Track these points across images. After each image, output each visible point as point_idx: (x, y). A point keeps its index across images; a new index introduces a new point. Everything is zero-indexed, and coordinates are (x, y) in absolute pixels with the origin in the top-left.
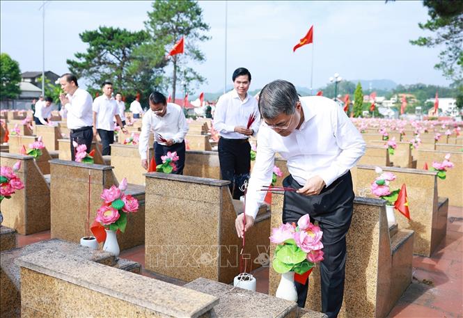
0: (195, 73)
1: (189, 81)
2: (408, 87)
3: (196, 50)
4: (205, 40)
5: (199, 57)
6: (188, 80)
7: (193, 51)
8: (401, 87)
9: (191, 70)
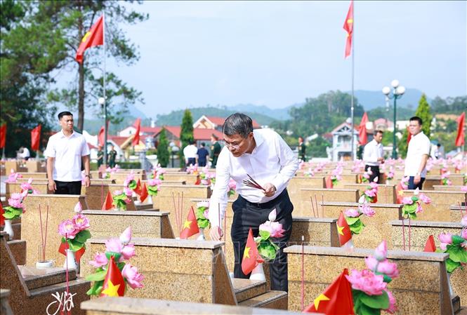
0: (118, 83)
1: (109, 97)
2: (453, 101)
3: (120, 39)
4: (137, 20)
5: (125, 51)
6: (109, 94)
7: (115, 42)
8: (439, 101)
9: (113, 75)
